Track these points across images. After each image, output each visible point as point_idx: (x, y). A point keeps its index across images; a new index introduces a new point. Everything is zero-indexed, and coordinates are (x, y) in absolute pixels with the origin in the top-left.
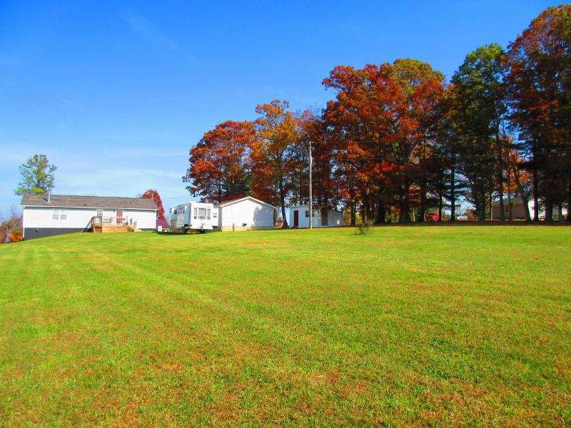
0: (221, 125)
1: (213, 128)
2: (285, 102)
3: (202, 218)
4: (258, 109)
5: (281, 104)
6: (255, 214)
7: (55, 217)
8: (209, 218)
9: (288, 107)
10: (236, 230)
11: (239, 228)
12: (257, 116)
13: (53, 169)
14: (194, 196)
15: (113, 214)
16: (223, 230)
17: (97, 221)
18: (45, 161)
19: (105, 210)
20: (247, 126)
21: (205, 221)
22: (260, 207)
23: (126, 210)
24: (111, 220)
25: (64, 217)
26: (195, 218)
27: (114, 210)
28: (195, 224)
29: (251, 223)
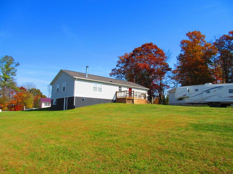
13: (18, 64)
19: (123, 86)
23: (133, 88)
25: (100, 90)
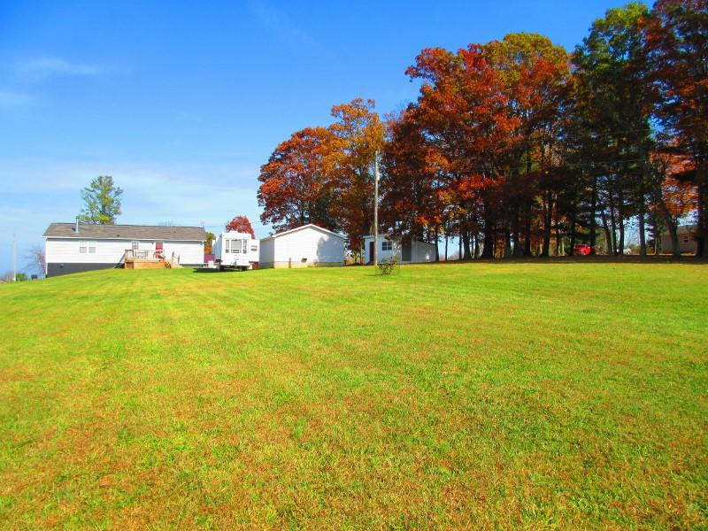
0: (297, 134)
1: (288, 138)
2: (369, 101)
3: (236, 251)
4: (335, 112)
5: (365, 103)
6: (319, 246)
7: (82, 250)
8: (245, 252)
9: (373, 106)
10: (293, 266)
11: (297, 264)
12: (333, 121)
13: (119, 192)
14: (264, 224)
15: (152, 247)
16: (276, 266)
17: (130, 256)
18: (110, 183)
19: (141, 241)
20: (319, 134)
21: (241, 255)
22: (326, 237)
23: (166, 242)
24: (146, 253)
25: (92, 250)
26: (227, 251)
27: (152, 242)
28: (227, 260)
29: (313, 257)
